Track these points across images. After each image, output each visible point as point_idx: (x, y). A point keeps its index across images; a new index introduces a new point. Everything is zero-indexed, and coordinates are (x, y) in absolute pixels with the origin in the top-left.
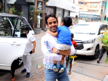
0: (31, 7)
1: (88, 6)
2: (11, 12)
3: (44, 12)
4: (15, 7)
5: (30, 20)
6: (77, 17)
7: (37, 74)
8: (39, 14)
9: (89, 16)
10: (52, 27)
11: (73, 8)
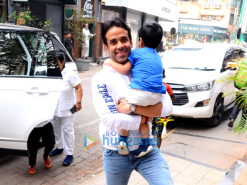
0: (69, 10)
1: (200, 6)
2: (21, 20)
3: (97, 20)
4: (31, 9)
5: (65, 39)
6: (173, 31)
7: (84, 160)
8: (87, 25)
9: (202, 30)
10: (118, 51)
11: (165, 10)
